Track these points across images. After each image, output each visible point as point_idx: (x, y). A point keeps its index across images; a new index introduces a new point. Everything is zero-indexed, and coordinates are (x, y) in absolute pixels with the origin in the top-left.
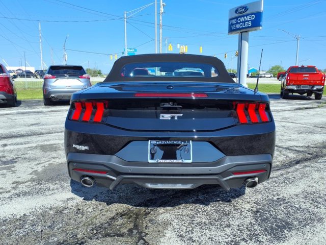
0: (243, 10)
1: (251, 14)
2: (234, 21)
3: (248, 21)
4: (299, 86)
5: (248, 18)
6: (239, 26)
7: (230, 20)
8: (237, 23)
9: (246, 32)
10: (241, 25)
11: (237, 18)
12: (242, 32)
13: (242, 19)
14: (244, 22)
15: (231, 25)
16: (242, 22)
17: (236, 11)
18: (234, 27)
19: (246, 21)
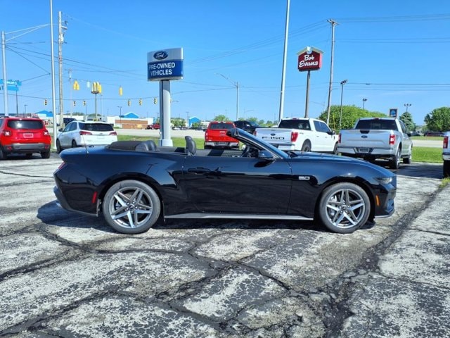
0: (162, 56)
1: (171, 62)
2: (153, 67)
3: (169, 69)
4: (216, 142)
5: (168, 65)
6: (158, 73)
7: (150, 64)
8: (157, 69)
9: (167, 80)
10: (161, 72)
11: (156, 63)
12: (162, 80)
13: (162, 66)
14: (164, 69)
15: (150, 71)
16: (162, 69)
17: (155, 56)
18: (153, 73)
19: (166, 68)
